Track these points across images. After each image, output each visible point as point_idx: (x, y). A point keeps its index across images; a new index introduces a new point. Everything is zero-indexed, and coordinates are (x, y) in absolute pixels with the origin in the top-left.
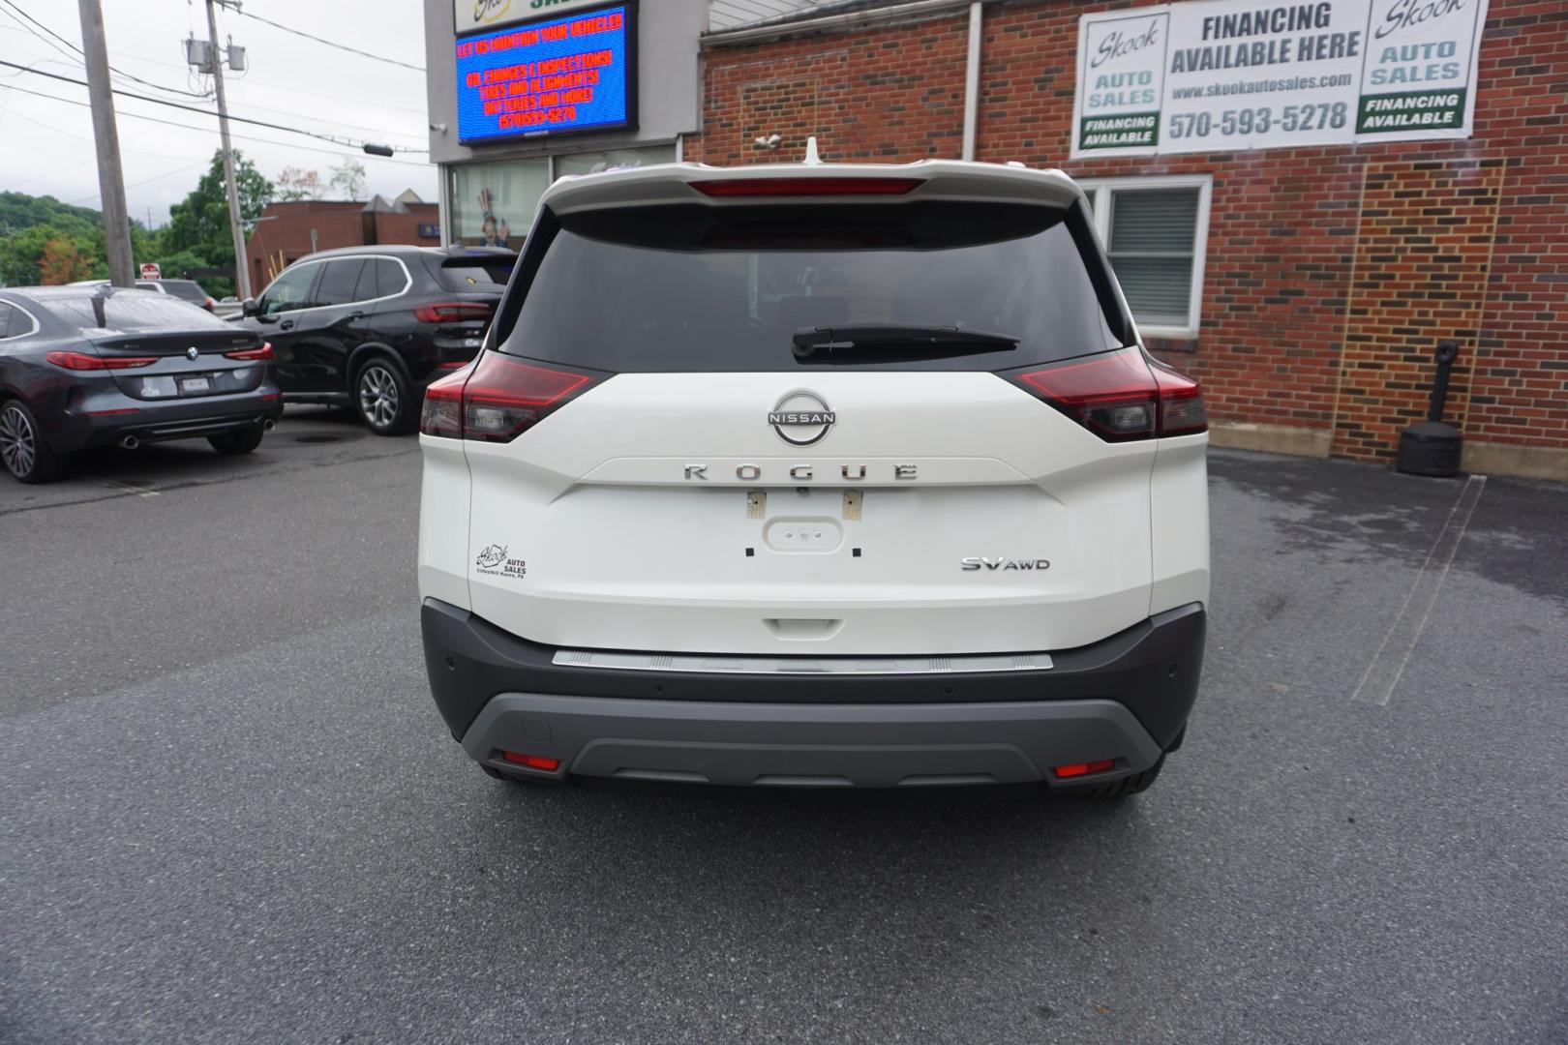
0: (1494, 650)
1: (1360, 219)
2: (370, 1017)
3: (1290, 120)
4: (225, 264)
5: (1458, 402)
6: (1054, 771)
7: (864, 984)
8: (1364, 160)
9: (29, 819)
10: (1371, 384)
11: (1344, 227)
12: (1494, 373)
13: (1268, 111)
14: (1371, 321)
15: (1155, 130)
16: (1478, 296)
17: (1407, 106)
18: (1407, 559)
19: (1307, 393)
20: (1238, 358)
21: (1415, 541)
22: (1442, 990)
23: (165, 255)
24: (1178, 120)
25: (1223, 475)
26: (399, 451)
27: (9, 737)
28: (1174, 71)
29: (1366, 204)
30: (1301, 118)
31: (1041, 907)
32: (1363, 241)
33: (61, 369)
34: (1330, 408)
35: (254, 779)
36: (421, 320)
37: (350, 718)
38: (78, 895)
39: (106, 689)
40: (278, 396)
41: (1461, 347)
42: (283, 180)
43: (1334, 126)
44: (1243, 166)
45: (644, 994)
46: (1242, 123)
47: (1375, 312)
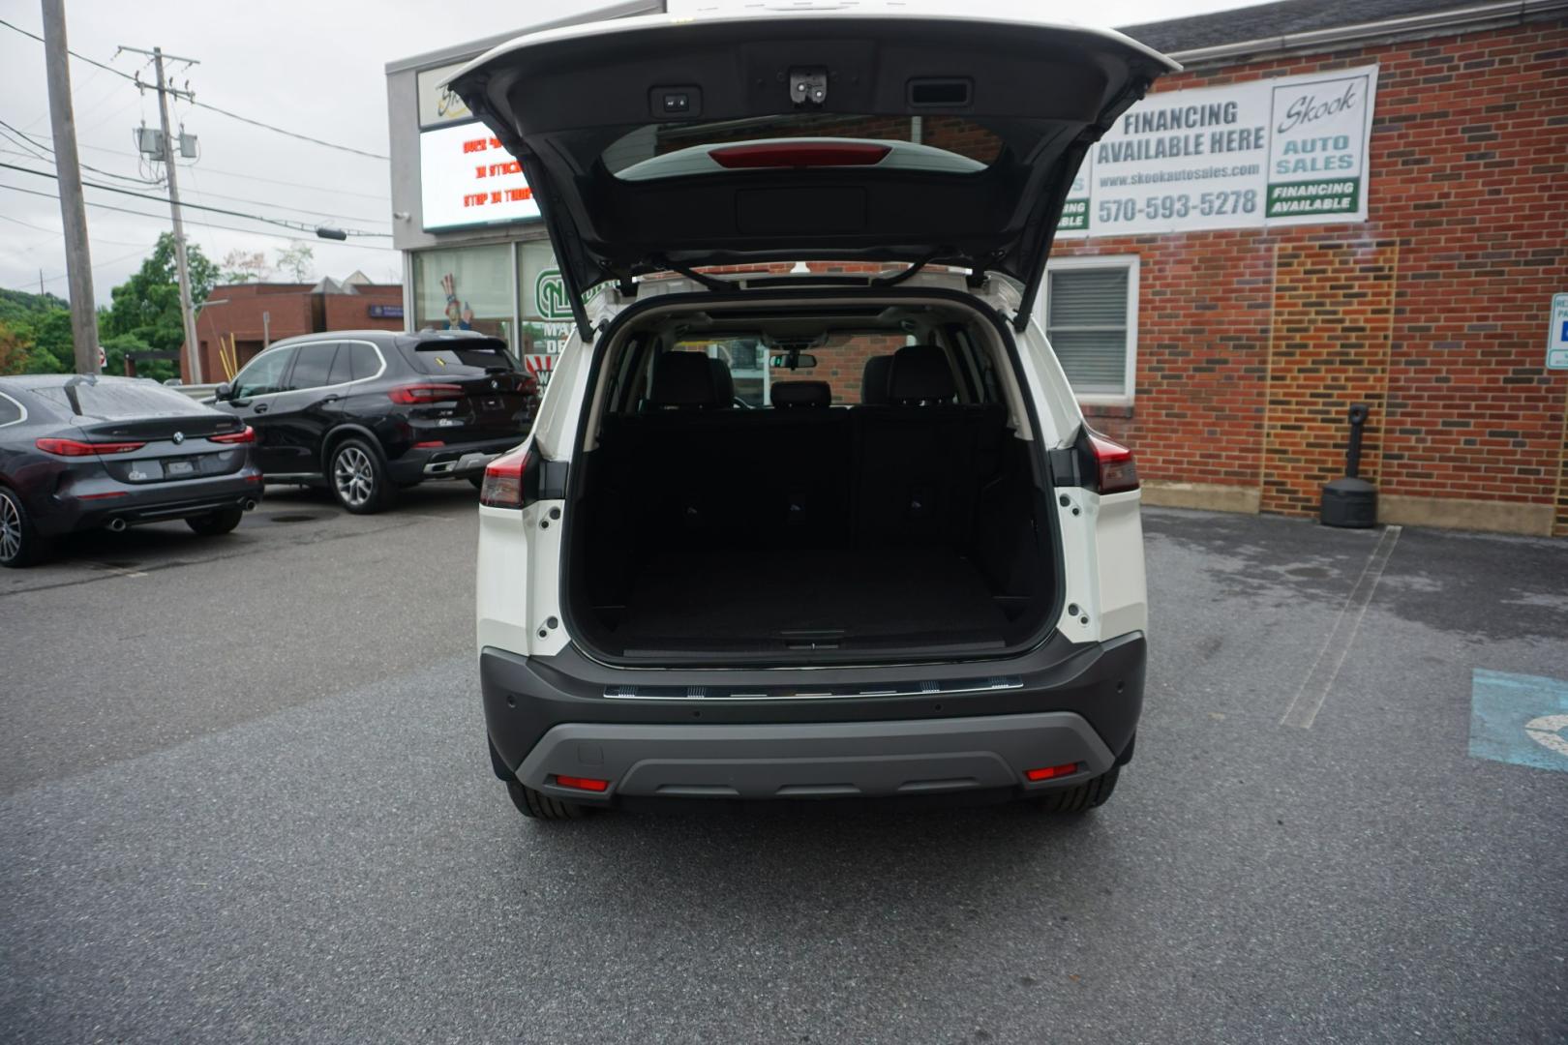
0: (1404, 679)
1: (1274, 294)
2: (448, 1011)
3: (1207, 206)
4: (168, 347)
5: (1372, 459)
6: (1027, 773)
7: (872, 967)
8: (1273, 241)
9: (97, 867)
10: (1293, 444)
11: (1260, 301)
12: (1402, 432)
13: (1187, 198)
14: (1289, 386)
15: (1086, 214)
16: (1382, 362)
17: (1310, 194)
18: (1329, 602)
19: (1236, 453)
20: (1171, 423)
21: (1337, 586)
22: (1355, 950)
23: (106, 339)
24: (1106, 205)
25: (1163, 532)
26: (377, 528)
27: (59, 798)
28: (1100, 162)
29: (1278, 281)
30: (1217, 204)
31: (1019, 901)
32: (1278, 314)
33: (50, 455)
34: (1257, 467)
35: (300, 826)
36: (396, 402)
37: (379, 770)
38: (160, 928)
39: (141, 753)
40: (259, 477)
41: (1371, 409)
42: (228, 262)
43: (1246, 210)
44: (1166, 247)
45: (684, 983)
46: (1164, 208)
47: (1294, 379)
